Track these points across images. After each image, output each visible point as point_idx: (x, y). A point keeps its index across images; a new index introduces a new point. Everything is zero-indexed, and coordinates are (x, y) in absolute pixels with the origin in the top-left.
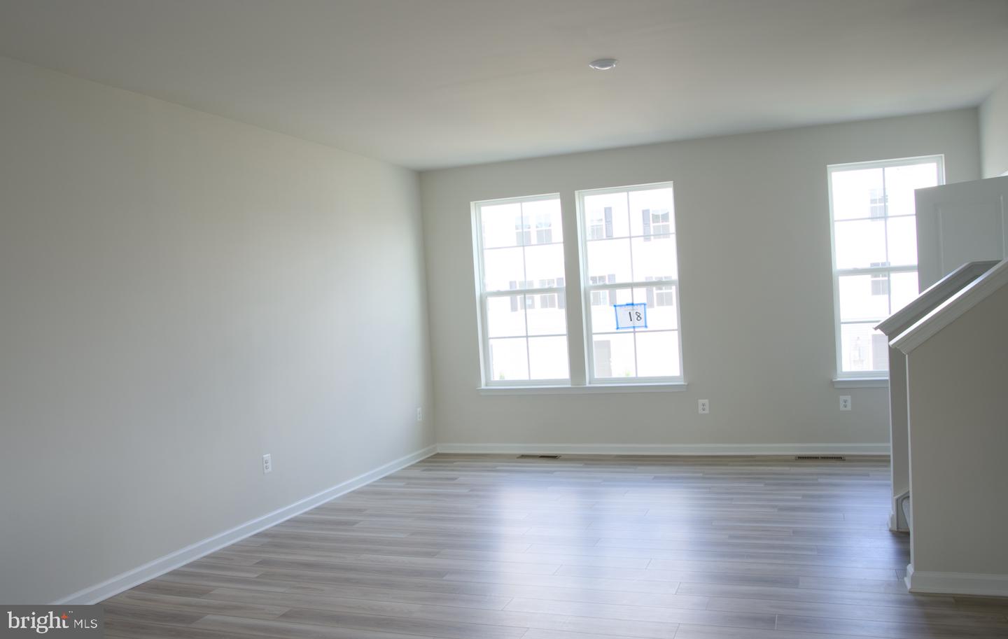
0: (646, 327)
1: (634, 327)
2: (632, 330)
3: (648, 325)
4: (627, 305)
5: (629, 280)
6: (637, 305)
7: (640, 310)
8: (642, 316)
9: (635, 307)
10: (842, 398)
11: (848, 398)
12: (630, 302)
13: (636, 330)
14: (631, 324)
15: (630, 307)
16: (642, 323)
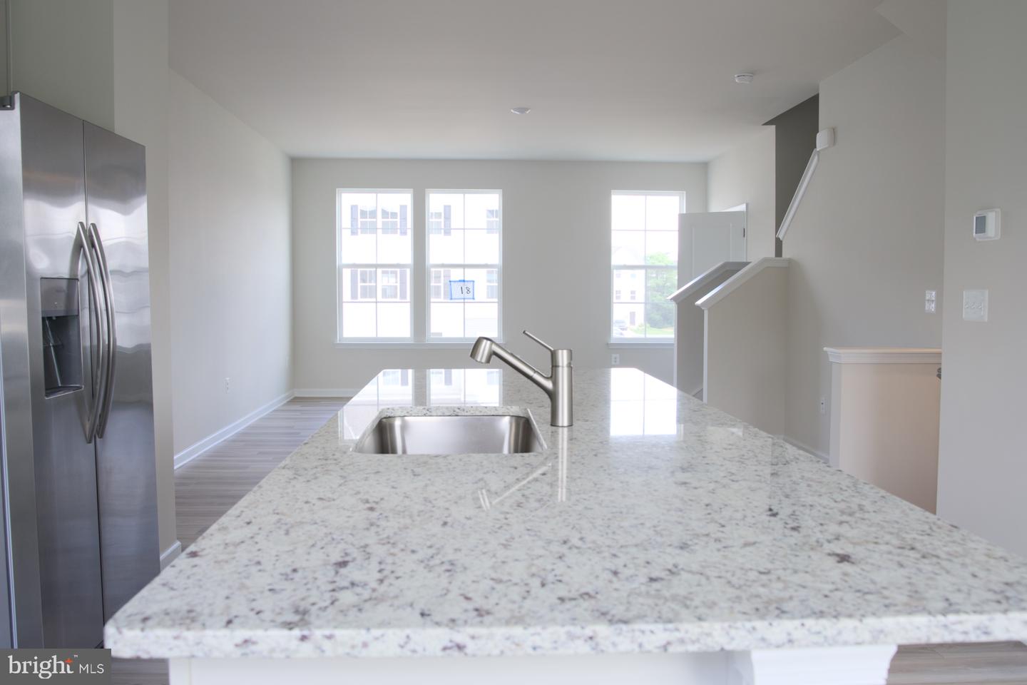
0: (473, 299)
1: (464, 299)
2: (462, 301)
3: (475, 297)
4: (460, 281)
5: (461, 262)
6: (467, 281)
7: (470, 285)
8: (471, 290)
9: (466, 283)
10: (614, 356)
11: (618, 356)
12: (462, 279)
13: (466, 301)
14: (462, 296)
15: (462, 283)
16: (470, 295)
